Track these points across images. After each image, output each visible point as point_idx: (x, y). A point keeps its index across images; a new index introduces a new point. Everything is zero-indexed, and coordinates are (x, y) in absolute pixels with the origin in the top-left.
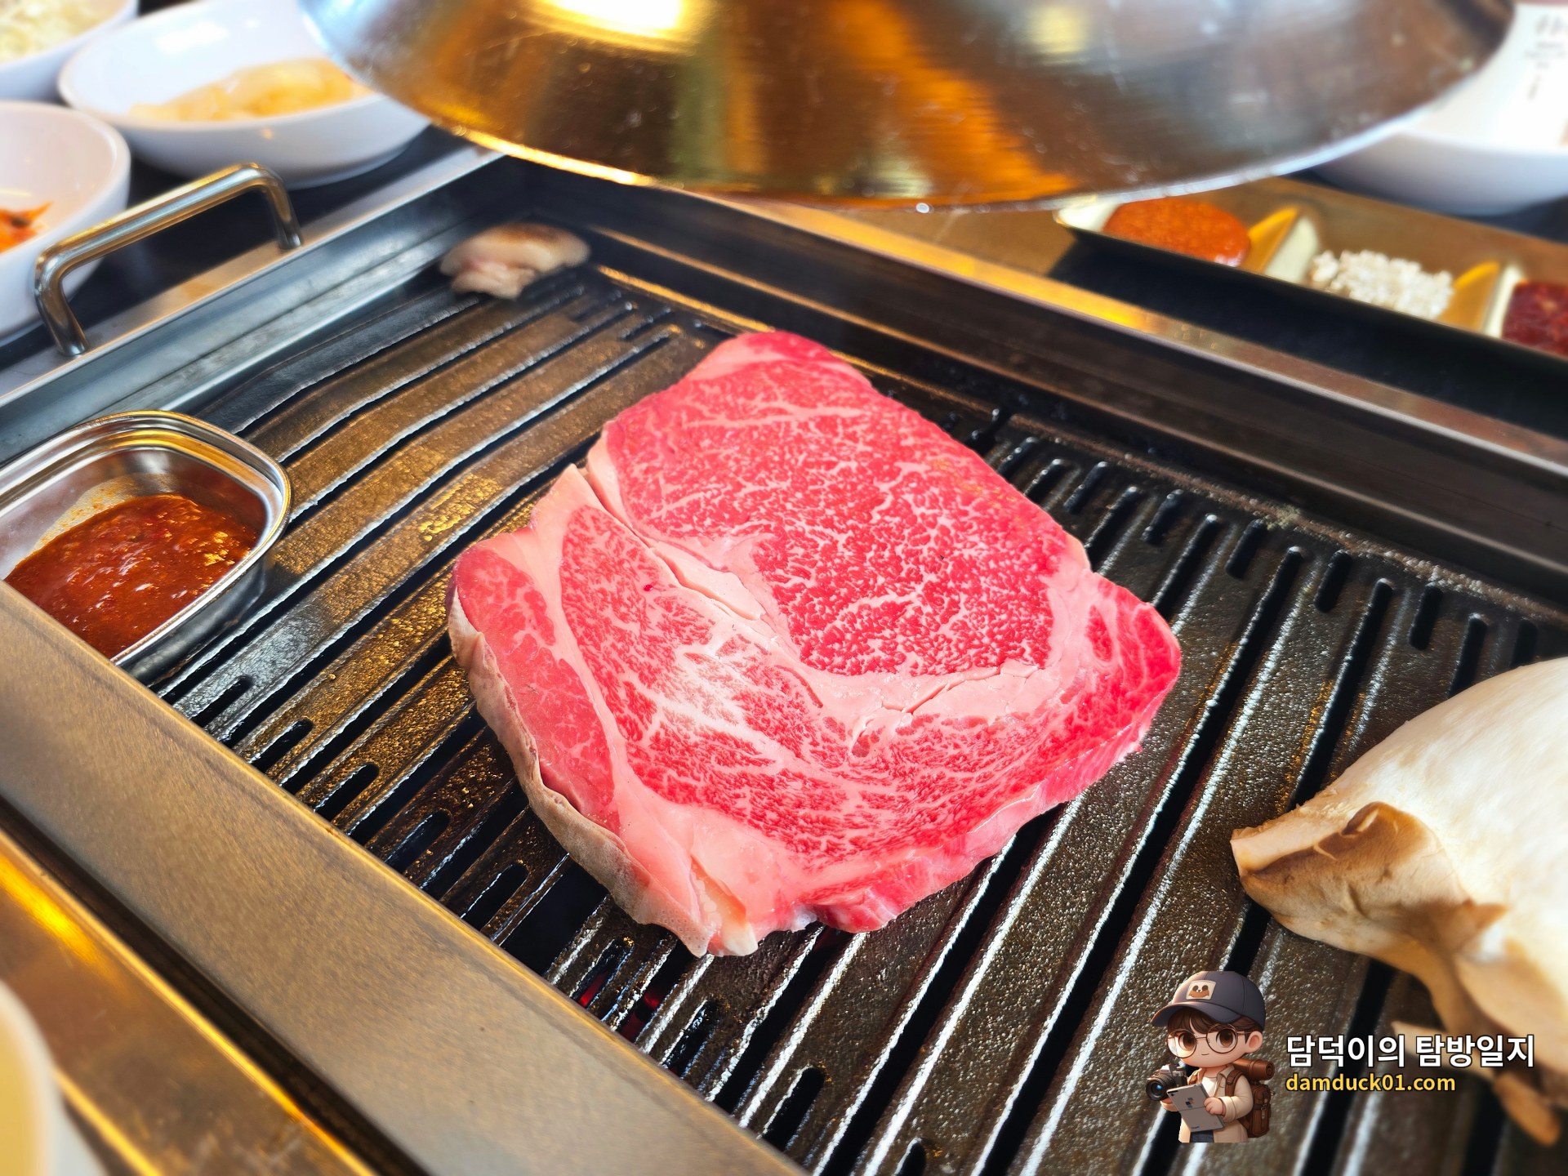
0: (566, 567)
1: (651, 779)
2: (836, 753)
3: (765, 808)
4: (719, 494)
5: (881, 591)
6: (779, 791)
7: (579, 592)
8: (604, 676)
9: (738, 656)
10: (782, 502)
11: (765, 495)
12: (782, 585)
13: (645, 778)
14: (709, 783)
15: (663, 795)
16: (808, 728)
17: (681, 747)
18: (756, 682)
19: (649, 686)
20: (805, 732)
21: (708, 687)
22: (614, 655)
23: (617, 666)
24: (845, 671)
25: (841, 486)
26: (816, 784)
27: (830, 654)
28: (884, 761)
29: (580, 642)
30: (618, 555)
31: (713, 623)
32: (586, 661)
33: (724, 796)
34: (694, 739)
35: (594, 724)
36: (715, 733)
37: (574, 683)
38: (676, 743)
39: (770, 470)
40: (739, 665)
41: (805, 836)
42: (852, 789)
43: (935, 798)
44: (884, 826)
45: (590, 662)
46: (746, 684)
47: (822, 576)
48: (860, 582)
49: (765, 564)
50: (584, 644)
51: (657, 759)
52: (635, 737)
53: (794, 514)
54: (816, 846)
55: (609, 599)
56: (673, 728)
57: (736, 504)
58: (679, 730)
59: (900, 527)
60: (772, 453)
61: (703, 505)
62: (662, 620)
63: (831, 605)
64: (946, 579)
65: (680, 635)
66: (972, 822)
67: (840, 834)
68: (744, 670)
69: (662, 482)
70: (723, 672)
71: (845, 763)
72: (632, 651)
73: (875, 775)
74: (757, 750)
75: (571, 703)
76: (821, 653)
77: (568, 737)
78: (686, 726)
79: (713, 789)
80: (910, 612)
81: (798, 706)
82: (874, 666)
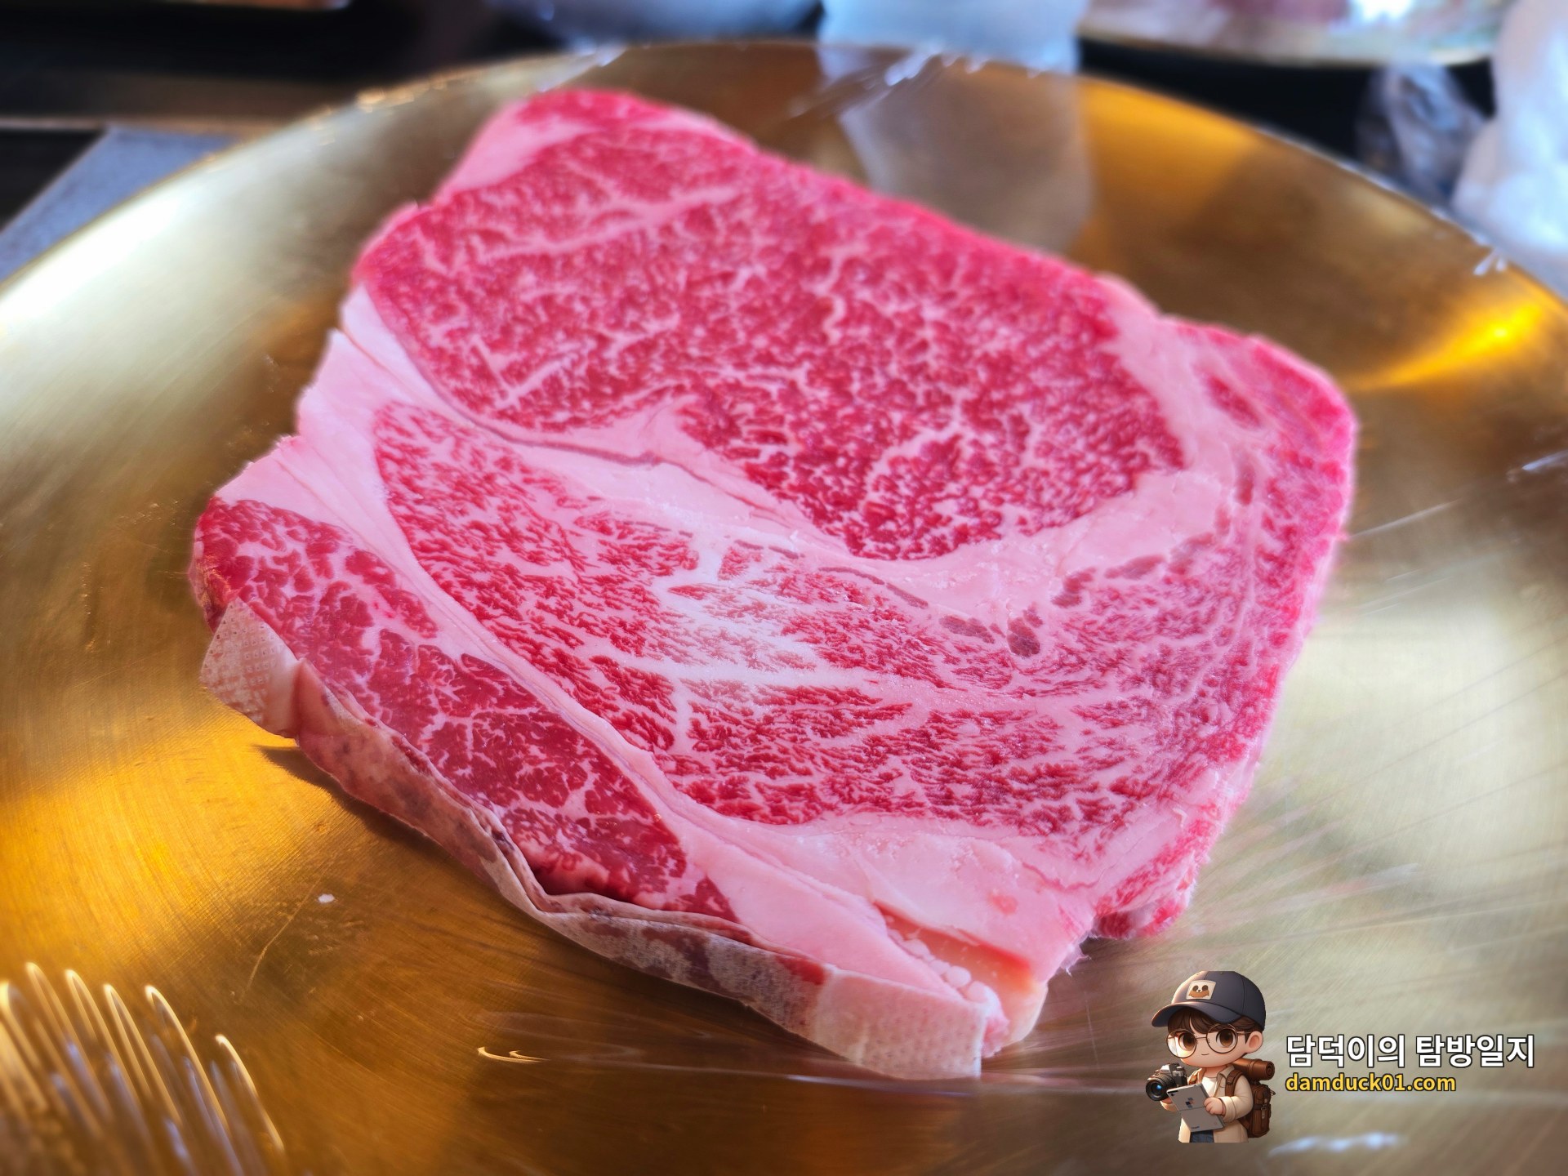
0: (396, 499)
1: (732, 802)
2: (992, 664)
3: (944, 781)
4: (581, 358)
5: (906, 433)
6: (950, 748)
7: (438, 536)
8: (553, 660)
9: (754, 571)
10: (680, 350)
11: (647, 346)
12: (753, 461)
13: (719, 803)
14: (830, 772)
15: (764, 819)
16: (927, 642)
17: (747, 732)
18: (805, 600)
19: (638, 653)
20: (927, 648)
21: (734, 628)
22: (551, 621)
23: (565, 637)
24: (925, 553)
25: (757, 304)
26: (997, 719)
27: (889, 537)
28: (1071, 652)
29: (481, 615)
30: (480, 468)
31: (690, 535)
32: (508, 644)
33: (865, 784)
34: (760, 712)
35: (580, 749)
36: (788, 691)
37: (507, 691)
38: (734, 728)
39: (638, 306)
40: (763, 584)
41: (1038, 804)
42: (1058, 708)
43: (1184, 685)
44: (1147, 751)
45: (516, 644)
46: (791, 607)
47: (803, 433)
48: (868, 428)
49: (711, 438)
50: (489, 617)
51: (719, 765)
52: (661, 741)
53: (706, 360)
54: (1064, 814)
55: (495, 535)
56: (716, 707)
57: (613, 370)
58: (728, 707)
59: (877, 338)
60: (635, 278)
61: (566, 382)
62: (604, 550)
63: (844, 472)
64: (985, 391)
65: (644, 565)
66: (1261, 706)
67: (1089, 783)
68: (776, 588)
69: (485, 351)
70: (744, 600)
71: (1016, 673)
72: (579, 607)
73: (1071, 678)
74: (872, 696)
75: (523, 725)
76: (876, 540)
77: (548, 787)
78: (736, 697)
79: (841, 779)
80: (968, 452)
81: (889, 616)
82: (962, 536)
